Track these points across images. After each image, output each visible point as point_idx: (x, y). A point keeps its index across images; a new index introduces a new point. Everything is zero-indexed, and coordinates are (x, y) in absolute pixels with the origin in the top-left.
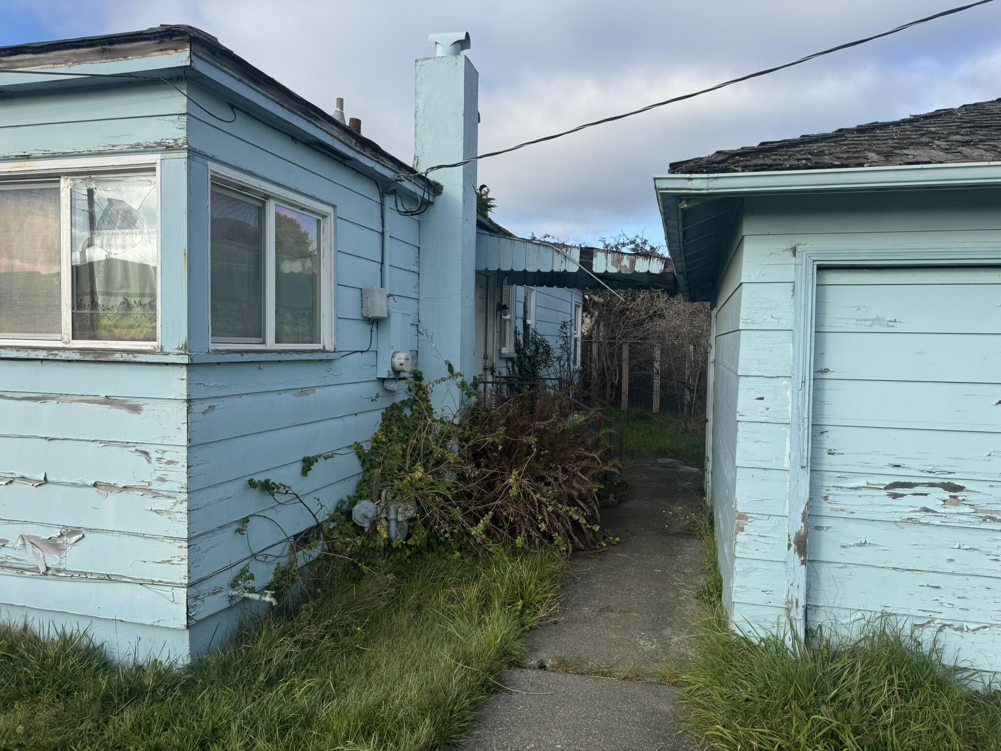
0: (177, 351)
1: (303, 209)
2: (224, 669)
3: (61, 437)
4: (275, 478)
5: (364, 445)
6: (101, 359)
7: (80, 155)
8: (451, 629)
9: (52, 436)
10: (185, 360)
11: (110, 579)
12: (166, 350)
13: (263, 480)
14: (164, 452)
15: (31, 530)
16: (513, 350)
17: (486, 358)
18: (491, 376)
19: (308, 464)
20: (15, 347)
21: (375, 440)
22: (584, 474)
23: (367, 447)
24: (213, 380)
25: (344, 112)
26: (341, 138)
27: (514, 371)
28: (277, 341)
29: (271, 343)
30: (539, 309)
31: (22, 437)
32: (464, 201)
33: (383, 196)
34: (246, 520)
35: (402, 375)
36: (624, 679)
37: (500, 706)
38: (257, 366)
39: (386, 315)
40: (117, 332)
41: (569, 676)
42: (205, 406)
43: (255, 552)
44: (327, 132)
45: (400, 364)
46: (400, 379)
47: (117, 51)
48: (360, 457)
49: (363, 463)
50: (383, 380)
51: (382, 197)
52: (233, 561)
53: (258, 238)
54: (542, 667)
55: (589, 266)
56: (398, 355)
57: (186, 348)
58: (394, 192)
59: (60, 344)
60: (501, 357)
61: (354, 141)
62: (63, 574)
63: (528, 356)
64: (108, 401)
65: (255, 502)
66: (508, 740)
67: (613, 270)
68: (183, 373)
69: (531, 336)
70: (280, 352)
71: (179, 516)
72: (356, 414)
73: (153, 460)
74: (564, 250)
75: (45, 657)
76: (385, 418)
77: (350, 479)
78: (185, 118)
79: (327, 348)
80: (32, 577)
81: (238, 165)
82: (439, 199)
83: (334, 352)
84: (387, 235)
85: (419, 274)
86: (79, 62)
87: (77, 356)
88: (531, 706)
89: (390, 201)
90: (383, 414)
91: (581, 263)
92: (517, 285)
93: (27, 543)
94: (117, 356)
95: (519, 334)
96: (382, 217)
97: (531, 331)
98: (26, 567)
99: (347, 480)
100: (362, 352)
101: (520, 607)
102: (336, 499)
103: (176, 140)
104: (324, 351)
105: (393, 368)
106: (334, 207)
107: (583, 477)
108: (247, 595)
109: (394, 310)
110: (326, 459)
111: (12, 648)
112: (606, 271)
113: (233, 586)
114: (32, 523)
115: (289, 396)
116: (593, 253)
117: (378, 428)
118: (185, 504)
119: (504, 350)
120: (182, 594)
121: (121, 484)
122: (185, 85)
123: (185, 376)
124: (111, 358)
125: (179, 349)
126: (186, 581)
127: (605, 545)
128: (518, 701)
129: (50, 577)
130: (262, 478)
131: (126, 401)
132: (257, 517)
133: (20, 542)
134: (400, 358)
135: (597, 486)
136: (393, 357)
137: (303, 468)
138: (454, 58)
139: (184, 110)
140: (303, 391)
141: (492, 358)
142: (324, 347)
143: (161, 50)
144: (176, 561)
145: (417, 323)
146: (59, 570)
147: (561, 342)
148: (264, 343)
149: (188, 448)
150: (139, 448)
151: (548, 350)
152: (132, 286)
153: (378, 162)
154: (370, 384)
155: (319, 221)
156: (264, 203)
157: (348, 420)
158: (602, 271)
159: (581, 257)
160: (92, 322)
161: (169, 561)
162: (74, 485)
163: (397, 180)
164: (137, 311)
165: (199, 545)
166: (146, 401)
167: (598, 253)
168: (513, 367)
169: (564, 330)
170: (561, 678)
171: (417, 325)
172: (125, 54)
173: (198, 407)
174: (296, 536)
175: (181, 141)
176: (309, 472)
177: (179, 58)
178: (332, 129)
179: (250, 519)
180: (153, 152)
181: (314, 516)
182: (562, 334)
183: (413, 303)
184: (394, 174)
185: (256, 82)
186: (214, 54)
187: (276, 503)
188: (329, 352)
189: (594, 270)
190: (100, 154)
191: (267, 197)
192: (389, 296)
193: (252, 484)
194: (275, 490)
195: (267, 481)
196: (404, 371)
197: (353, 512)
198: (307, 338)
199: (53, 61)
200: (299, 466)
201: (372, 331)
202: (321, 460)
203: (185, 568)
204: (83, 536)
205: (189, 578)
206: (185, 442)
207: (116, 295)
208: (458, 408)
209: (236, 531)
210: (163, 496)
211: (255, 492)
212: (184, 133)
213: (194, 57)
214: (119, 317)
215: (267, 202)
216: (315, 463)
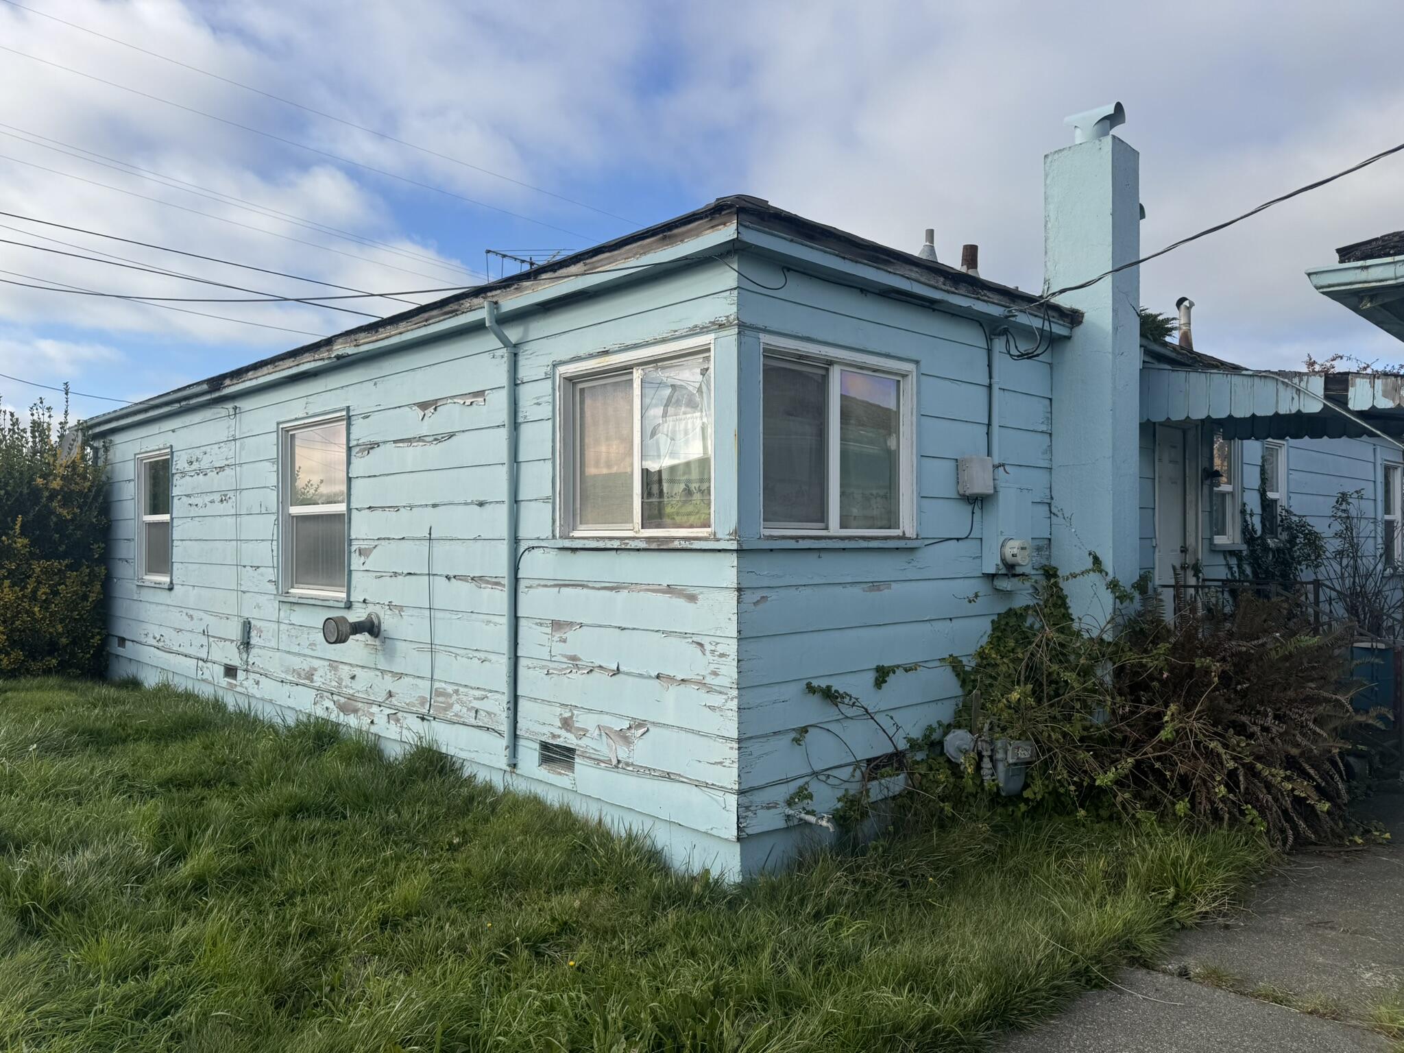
0: (728, 537)
1: (875, 371)
2: (773, 892)
3: (630, 627)
4: (838, 685)
5: (965, 661)
6: (662, 547)
7: (647, 344)
8: (1056, 902)
9: (624, 626)
10: (734, 546)
11: (669, 778)
12: (718, 536)
13: (824, 686)
14: (717, 643)
15: (607, 721)
16: (1238, 538)
17: (1184, 550)
18: (1195, 579)
19: (882, 675)
20: (596, 538)
21: (982, 655)
22: (1321, 727)
23: (969, 664)
24: (767, 568)
25: (935, 245)
26: (923, 279)
27: (1242, 571)
28: (842, 526)
29: (834, 528)
30: (1295, 475)
31: (600, 626)
32: (1115, 329)
33: (991, 340)
34: (805, 730)
35: (1019, 570)
36: (1311, 1013)
37: (1099, 1004)
38: (815, 555)
39: (992, 491)
40: (678, 519)
41: (1219, 992)
42: (757, 596)
43: (816, 769)
44: (902, 276)
45: (1013, 555)
46: (1015, 575)
47: (675, 236)
48: (958, 675)
49: (963, 684)
50: (992, 577)
51: (989, 340)
52: (791, 775)
53: (820, 412)
54: (1184, 974)
55: (1343, 402)
56: (1010, 544)
57: (737, 534)
58: (1005, 332)
59: (631, 534)
60: (1214, 550)
61: (942, 279)
62: (631, 768)
63: (1271, 549)
64: (670, 590)
65: (814, 711)
66: (1095, 1040)
67: (1384, 403)
68: (733, 559)
69: (1279, 518)
70: (842, 538)
71: (730, 713)
72: (951, 619)
73: (707, 653)
74: (1296, 380)
75: (613, 850)
76: (996, 626)
77: (944, 702)
78: (736, 292)
79: (907, 535)
80: (606, 769)
81: (794, 333)
82: (1078, 331)
83: (917, 539)
84: (995, 388)
85: (1051, 434)
86: (645, 253)
87: (643, 545)
88: (1144, 1013)
89: (999, 344)
90: (993, 622)
91: (1327, 397)
92: (1242, 439)
93: (603, 734)
94: (676, 544)
95: (1251, 515)
96: (990, 366)
97: (1279, 509)
98: (602, 758)
99: (939, 703)
100: (958, 539)
101: (1170, 897)
102: (924, 724)
103: (727, 317)
104: (903, 537)
105: (1003, 560)
106: (917, 362)
107: (1318, 730)
108: (803, 815)
109: (1003, 485)
110: (906, 671)
111: (587, 840)
112: (1373, 407)
113: (790, 803)
114: (607, 713)
115: (856, 590)
116: (1347, 380)
117: (985, 639)
118: (736, 702)
119: (1220, 540)
120: (732, 800)
121: (679, 677)
122: (736, 258)
123: (735, 564)
124: (671, 546)
125: (730, 534)
126: (736, 787)
127: (1360, 841)
128: (1128, 1003)
129: (620, 770)
130: (823, 683)
131: (684, 590)
132: (817, 729)
133: (597, 732)
134: (1012, 548)
135: (1340, 745)
136: (1002, 546)
137: (877, 679)
138: (1097, 142)
139: (735, 285)
140: (875, 586)
141: (1196, 552)
142: (904, 532)
143: (712, 227)
144: (727, 763)
145: (1049, 501)
146: (627, 764)
147: (1338, 527)
148: (827, 528)
149: (739, 640)
150: (696, 639)
151: (1313, 540)
152: (693, 471)
153: (978, 299)
154: (973, 581)
155: (899, 382)
156: (827, 370)
157: (939, 626)
158: (1366, 407)
159: (1326, 389)
160: (660, 510)
161: (721, 763)
162: (641, 676)
163: (1007, 317)
164: (697, 497)
165: (751, 749)
166: (701, 590)
167: (1358, 380)
168: (1239, 566)
169: (1344, 506)
170: (1206, 992)
171: (1049, 504)
172: (681, 238)
173: (750, 597)
174: (869, 761)
175: (732, 317)
176: (884, 685)
177: (726, 232)
178: (911, 270)
179: (809, 729)
180: (708, 332)
181: (890, 739)
182: (1340, 513)
183: (1044, 475)
184: (1003, 309)
185: (811, 238)
186: (763, 219)
187: (841, 716)
188: (910, 539)
189: (1351, 406)
190: (664, 341)
191: (831, 363)
192: (996, 467)
193: (811, 689)
194: (839, 700)
195: (829, 688)
196: (1020, 565)
197: (945, 743)
198: (884, 523)
199: (625, 256)
200: (871, 677)
201: (973, 513)
202: (899, 672)
203: (735, 772)
204: (648, 730)
205: (740, 783)
206: (735, 634)
207: (679, 482)
208: (1109, 618)
209: (793, 740)
210: (716, 691)
211: (815, 700)
212: (734, 309)
213: (741, 229)
214: (680, 504)
215: (831, 368)
216: (891, 674)
